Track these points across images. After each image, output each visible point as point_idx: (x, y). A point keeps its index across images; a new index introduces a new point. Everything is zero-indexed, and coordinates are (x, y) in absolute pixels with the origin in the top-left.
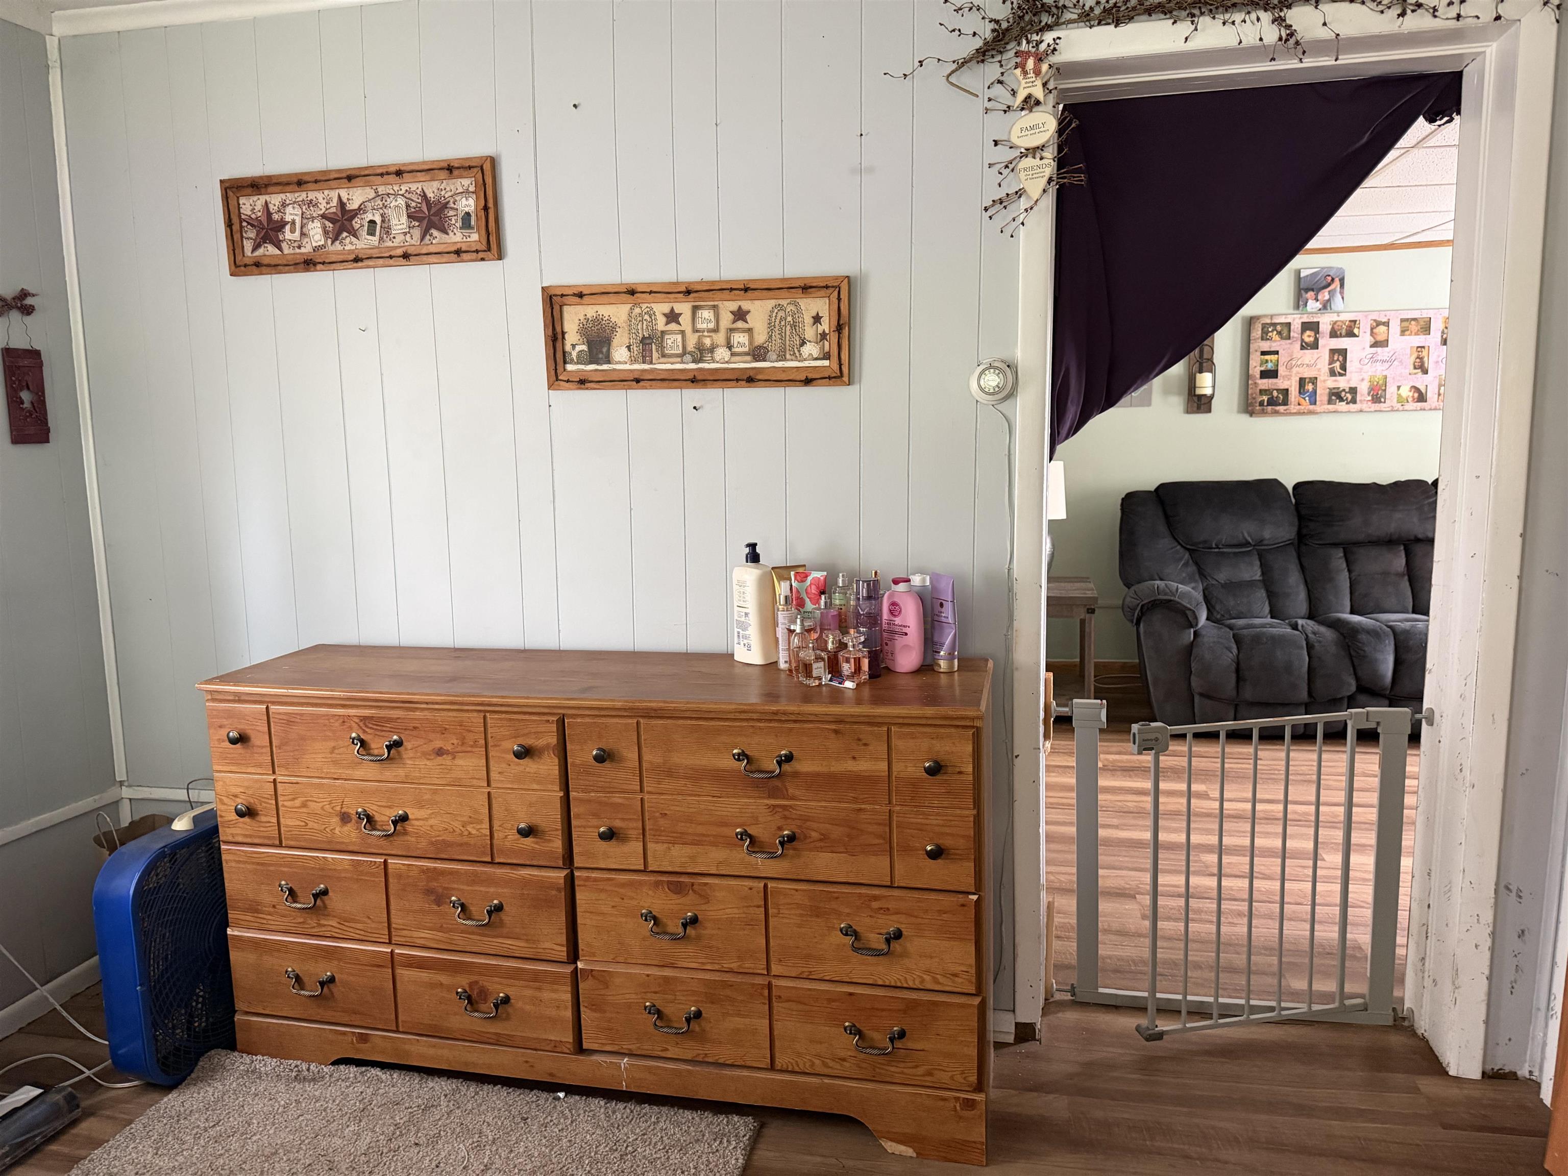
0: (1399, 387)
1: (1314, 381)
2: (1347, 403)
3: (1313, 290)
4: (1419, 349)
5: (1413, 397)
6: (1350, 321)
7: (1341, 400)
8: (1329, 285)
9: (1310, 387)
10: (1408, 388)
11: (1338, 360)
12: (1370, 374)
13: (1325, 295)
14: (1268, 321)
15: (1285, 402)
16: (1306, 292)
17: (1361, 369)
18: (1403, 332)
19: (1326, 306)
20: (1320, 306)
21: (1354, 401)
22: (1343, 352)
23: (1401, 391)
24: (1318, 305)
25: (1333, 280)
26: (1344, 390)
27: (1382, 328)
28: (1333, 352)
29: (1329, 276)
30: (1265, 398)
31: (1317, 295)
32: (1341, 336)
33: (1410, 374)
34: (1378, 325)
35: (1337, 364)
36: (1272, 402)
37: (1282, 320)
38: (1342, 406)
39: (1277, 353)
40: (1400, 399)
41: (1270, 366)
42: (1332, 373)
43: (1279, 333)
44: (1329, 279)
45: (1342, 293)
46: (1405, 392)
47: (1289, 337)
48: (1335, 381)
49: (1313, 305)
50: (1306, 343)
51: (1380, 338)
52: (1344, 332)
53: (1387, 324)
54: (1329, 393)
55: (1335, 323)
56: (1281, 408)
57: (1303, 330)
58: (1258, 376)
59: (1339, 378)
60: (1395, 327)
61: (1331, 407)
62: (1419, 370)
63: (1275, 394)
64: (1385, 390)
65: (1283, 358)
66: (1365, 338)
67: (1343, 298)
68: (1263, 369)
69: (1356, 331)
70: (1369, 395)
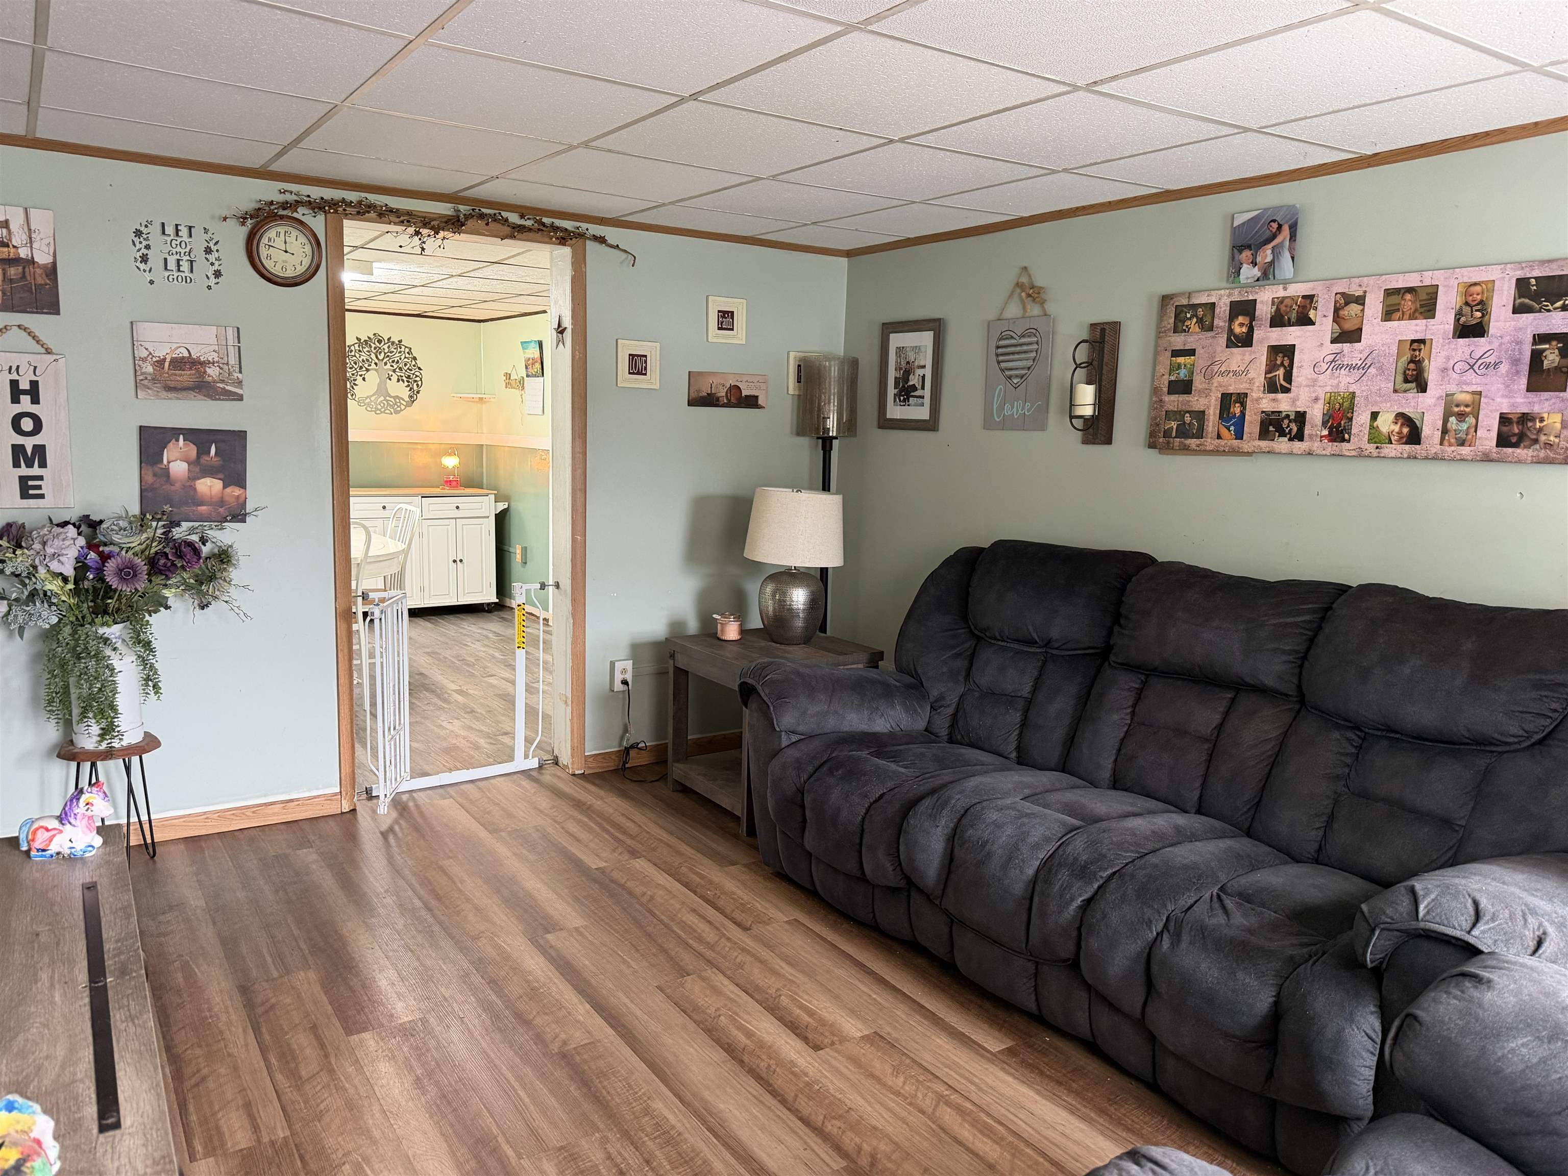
0: (1374, 416)
1: (1242, 398)
2: (1290, 440)
3: (1249, 247)
4: (1415, 345)
5: (1400, 433)
6: (1304, 297)
7: (1282, 434)
8: (1274, 237)
9: (1237, 409)
10: (1391, 417)
11: (1282, 364)
12: (1328, 389)
13: (1266, 255)
14: (1184, 302)
15: (1200, 434)
16: (1240, 252)
17: (1315, 381)
18: (1388, 315)
19: (1268, 274)
20: (1259, 274)
21: (1300, 437)
22: (1288, 351)
23: (1379, 422)
24: (1256, 272)
25: (1280, 226)
26: (1288, 416)
27: (1354, 308)
28: (1275, 350)
29: (1274, 221)
30: (1174, 424)
31: (1254, 256)
32: (1290, 324)
33: (1395, 391)
34: (1347, 304)
35: (1281, 372)
36: (1183, 432)
37: (1203, 299)
38: (1282, 444)
39: (1191, 352)
40: (1375, 437)
41: (1183, 374)
42: (1272, 387)
43: (1200, 321)
44: (1275, 225)
45: (1291, 250)
46: (1386, 424)
47: (1211, 328)
48: (1275, 400)
49: (1249, 273)
50: (1235, 336)
51: (1349, 326)
52: (1294, 316)
53: (1360, 300)
54: (1262, 422)
55: (1282, 300)
56: (1193, 442)
57: (1232, 317)
58: (1165, 390)
59: (1280, 396)
60: (1374, 305)
61: (1264, 444)
62: (1414, 385)
63: (1187, 418)
64: (1351, 419)
65: (1200, 361)
66: (1324, 325)
67: (1293, 258)
68: (1173, 378)
69: (1312, 314)
70: (1324, 424)
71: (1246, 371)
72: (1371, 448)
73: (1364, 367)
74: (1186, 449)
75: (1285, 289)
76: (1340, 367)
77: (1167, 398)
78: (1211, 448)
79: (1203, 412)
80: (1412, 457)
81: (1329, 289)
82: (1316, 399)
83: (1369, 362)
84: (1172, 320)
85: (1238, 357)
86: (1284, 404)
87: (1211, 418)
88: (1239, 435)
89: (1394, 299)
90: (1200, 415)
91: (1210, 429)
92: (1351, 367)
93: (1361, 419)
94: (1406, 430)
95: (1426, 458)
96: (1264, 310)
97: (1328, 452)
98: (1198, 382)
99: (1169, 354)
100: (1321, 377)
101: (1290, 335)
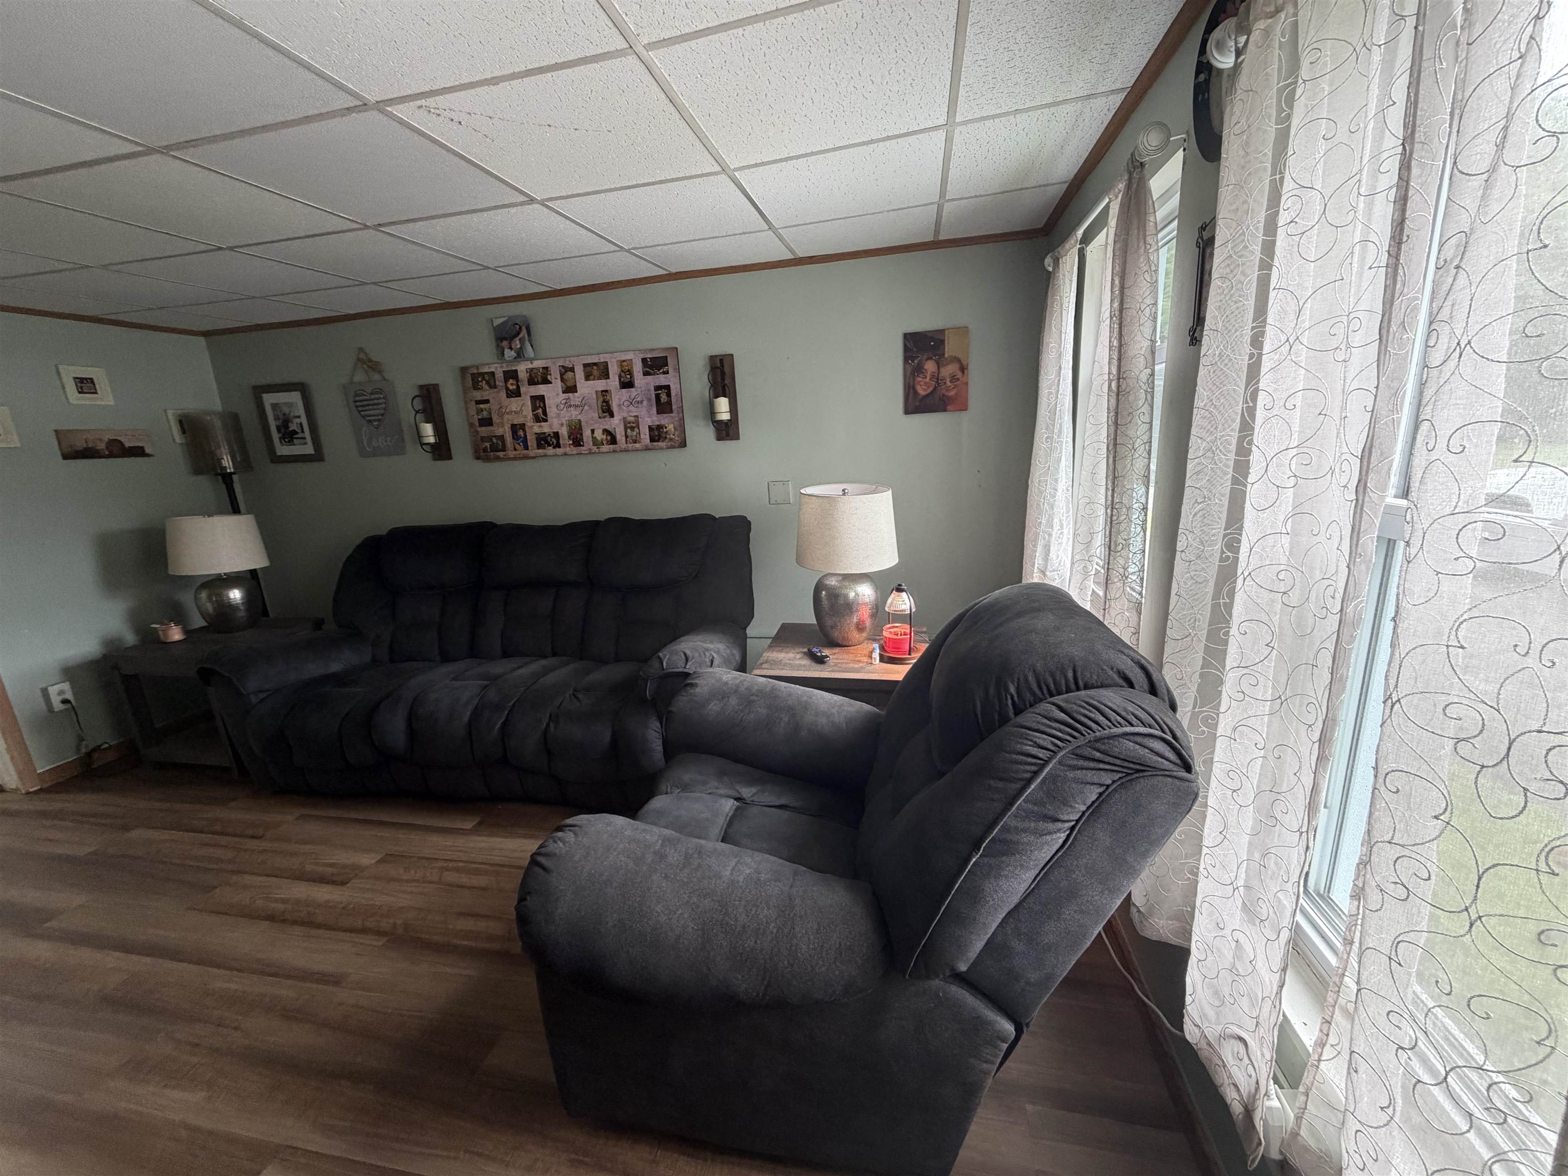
0: (593, 431)
1: (522, 427)
2: (554, 448)
3: (506, 339)
4: (604, 393)
5: (607, 439)
6: (543, 368)
7: (549, 445)
8: (518, 334)
9: (521, 433)
10: (600, 431)
11: (540, 407)
12: (567, 418)
13: (517, 343)
14: (476, 371)
15: (504, 449)
16: (501, 342)
17: (559, 414)
18: (587, 378)
19: (520, 355)
20: (515, 355)
21: (558, 445)
22: (542, 398)
23: (596, 434)
24: (513, 354)
25: (520, 328)
26: (549, 435)
27: (570, 374)
28: (534, 398)
29: (516, 324)
30: (488, 445)
31: (510, 343)
32: (538, 383)
33: (600, 418)
34: (566, 372)
35: (540, 411)
36: (494, 449)
37: (486, 369)
38: (550, 451)
39: (487, 401)
40: (595, 442)
41: (485, 413)
42: (537, 419)
43: (488, 383)
44: (518, 326)
45: (530, 341)
46: (599, 435)
47: (495, 387)
48: (540, 426)
49: (509, 354)
50: (510, 390)
51: (569, 384)
52: (540, 380)
53: (572, 370)
54: (537, 439)
55: (532, 369)
56: (501, 454)
57: (506, 381)
58: (477, 424)
59: (543, 424)
60: (580, 373)
61: (541, 451)
62: (607, 414)
63: (494, 440)
64: (582, 434)
65: (494, 406)
66: (557, 385)
67: (532, 346)
68: (480, 417)
69: (549, 377)
70: (569, 437)
71: (521, 410)
72: (595, 449)
73: (580, 406)
74: (498, 459)
75: (532, 363)
76: (570, 406)
77: (479, 429)
78: (512, 456)
79: (503, 436)
80: (615, 451)
81: (554, 363)
82: (562, 425)
83: (583, 402)
84: (471, 382)
85: (514, 404)
86: (546, 428)
87: (508, 439)
88: (526, 447)
89: (588, 369)
90: (502, 438)
91: (509, 446)
92: (576, 406)
93: (587, 433)
94: (609, 438)
95: (621, 451)
96: (523, 376)
97: (575, 452)
98: (495, 418)
99: (473, 403)
100: (562, 412)
101: (541, 390)
